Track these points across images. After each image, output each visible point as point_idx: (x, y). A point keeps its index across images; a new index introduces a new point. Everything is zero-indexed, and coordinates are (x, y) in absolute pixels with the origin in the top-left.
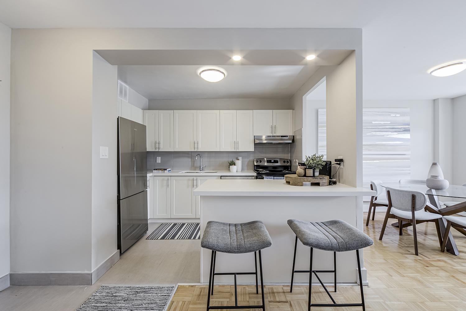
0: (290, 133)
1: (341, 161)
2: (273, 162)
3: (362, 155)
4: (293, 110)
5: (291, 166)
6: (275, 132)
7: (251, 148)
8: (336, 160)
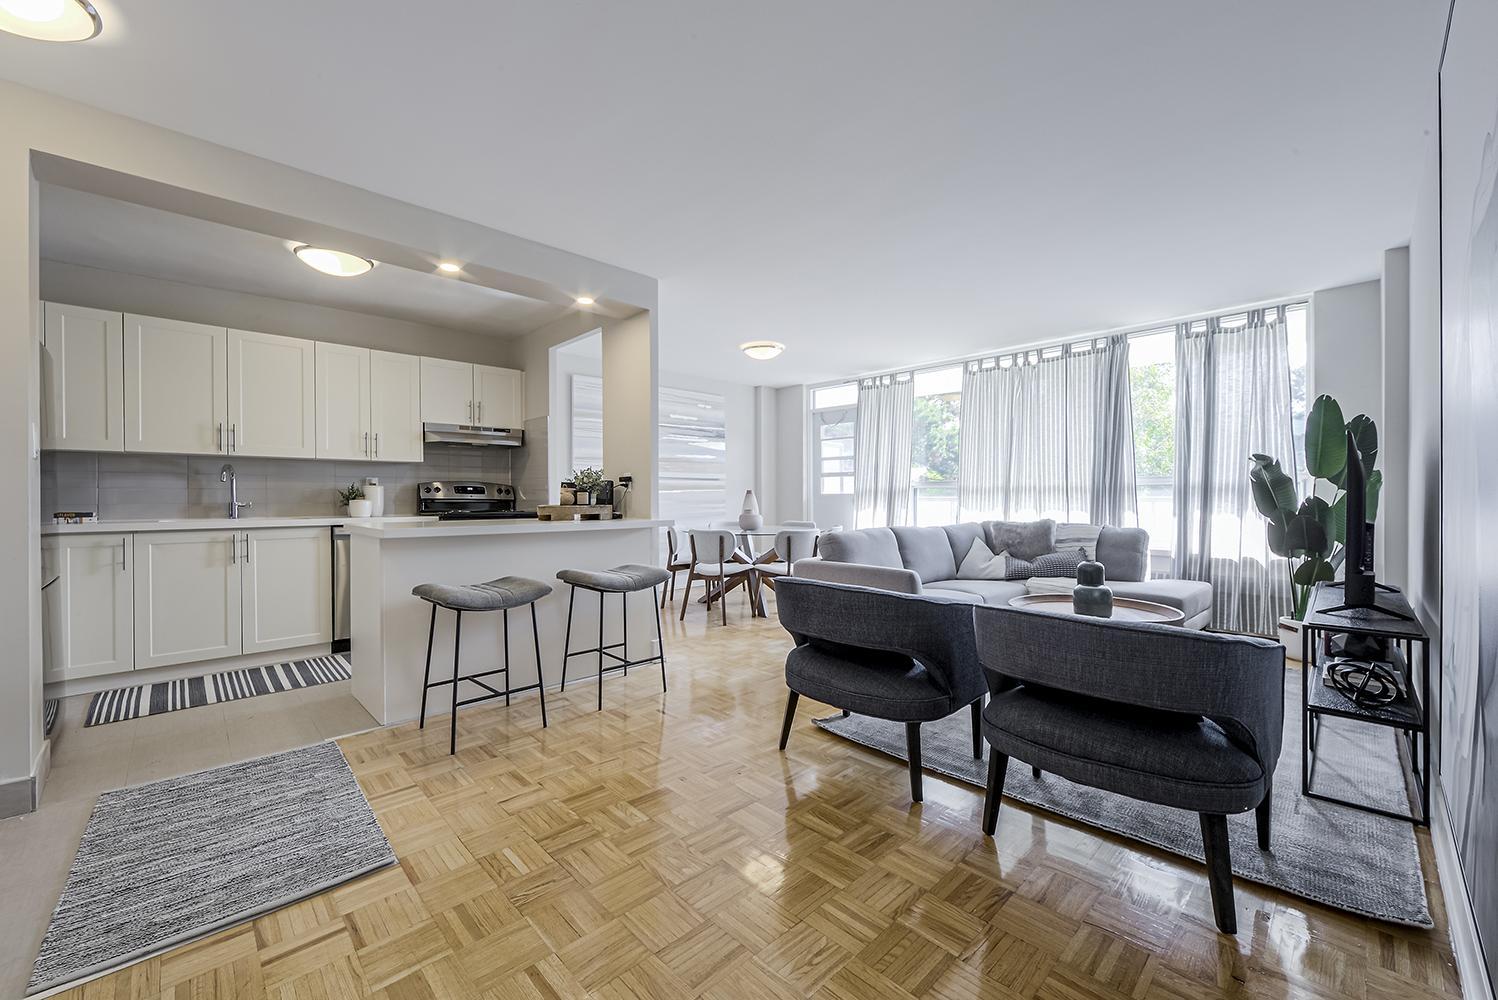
0: (516, 424)
1: (627, 481)
2: (470, 492)
3: (657, 478)
4: (523, 371)
5: (514, 501)
6: (479, 419)
7: (418, 456)
8: (621, 479)
